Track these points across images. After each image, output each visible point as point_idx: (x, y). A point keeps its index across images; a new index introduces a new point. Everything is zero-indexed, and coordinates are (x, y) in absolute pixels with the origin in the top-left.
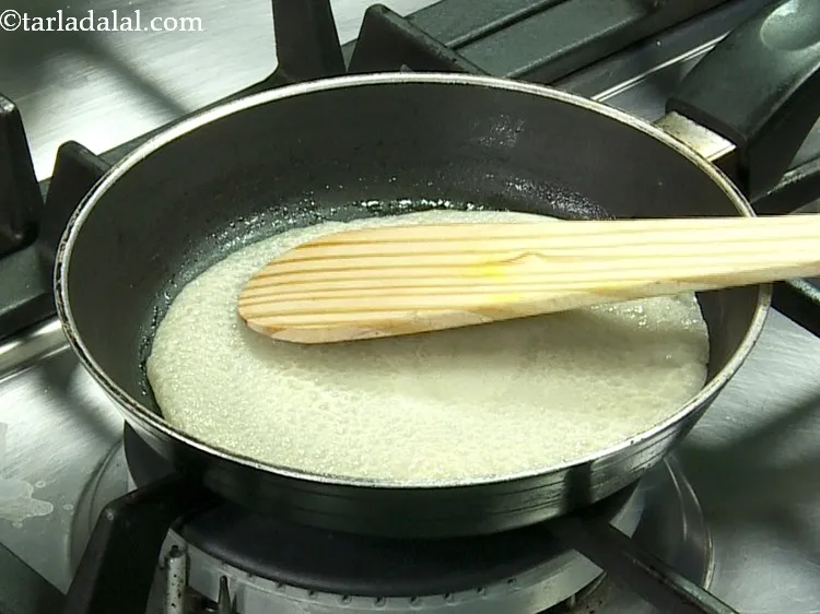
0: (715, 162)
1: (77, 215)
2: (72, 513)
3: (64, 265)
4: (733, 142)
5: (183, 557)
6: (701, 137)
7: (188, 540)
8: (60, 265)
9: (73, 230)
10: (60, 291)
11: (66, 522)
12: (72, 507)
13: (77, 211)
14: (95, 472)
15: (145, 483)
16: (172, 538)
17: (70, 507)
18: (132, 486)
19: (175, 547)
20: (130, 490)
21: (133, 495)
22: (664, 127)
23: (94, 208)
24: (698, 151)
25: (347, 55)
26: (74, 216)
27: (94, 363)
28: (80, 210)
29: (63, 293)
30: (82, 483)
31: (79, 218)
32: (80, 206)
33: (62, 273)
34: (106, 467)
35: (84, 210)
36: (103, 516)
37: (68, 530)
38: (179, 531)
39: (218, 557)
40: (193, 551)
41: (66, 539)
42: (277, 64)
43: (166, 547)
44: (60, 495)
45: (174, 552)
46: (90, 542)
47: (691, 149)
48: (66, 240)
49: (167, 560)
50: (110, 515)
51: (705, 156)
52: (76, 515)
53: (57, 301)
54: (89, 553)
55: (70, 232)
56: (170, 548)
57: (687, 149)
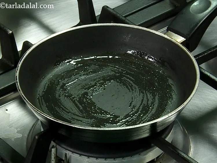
0: (181, 43)
1: (19, 63)
2: (27, 137)
3: (18, 77)
4: (185, 38)
5: (55, 148)
6: (177, 37)
7: (57, 144)
8: (17, 76)
9: (19, 67)
10: (17, 83)
11: (25, 139)
12: (27, 135)
13: (19, 62)
14: (33, 126)
15: (46, 129)
16: (53, 143)
17: (26, 135)
18: (42, 130)
19: (53, 146)
20: (42, 131)
21: (42, 132)
22: (167, 35)
23: (23, 61)
24: (177, 40)
25: (98, 19)
26: (19, 64)
27: (28, 101)
28: (20, 62)
29: (18, 84)
30: (29, 129)
31: (20, 64)
32: (20, 61)
33: (17, 79)
34: (36, 125)
35: (21, 62)
36: (35, 138)
37: (26, 141)
38: (54, 141)
39: (64, 148)
40: (58, 146)
41: (25, 143)
42: (79, 21)
43: (51, 146)
44: (23, 132)
45: (53, 147)
46: (31, 145)
47: (175, 40)
48: (17, 70)
49: (51, 149)
50: (37, 137)
51: (179, 42)
52: (28, 137)
53: (17, 86)
54: (31, 148)
55: (18, 68)
56: (52, 146)
57: (174, 40)
